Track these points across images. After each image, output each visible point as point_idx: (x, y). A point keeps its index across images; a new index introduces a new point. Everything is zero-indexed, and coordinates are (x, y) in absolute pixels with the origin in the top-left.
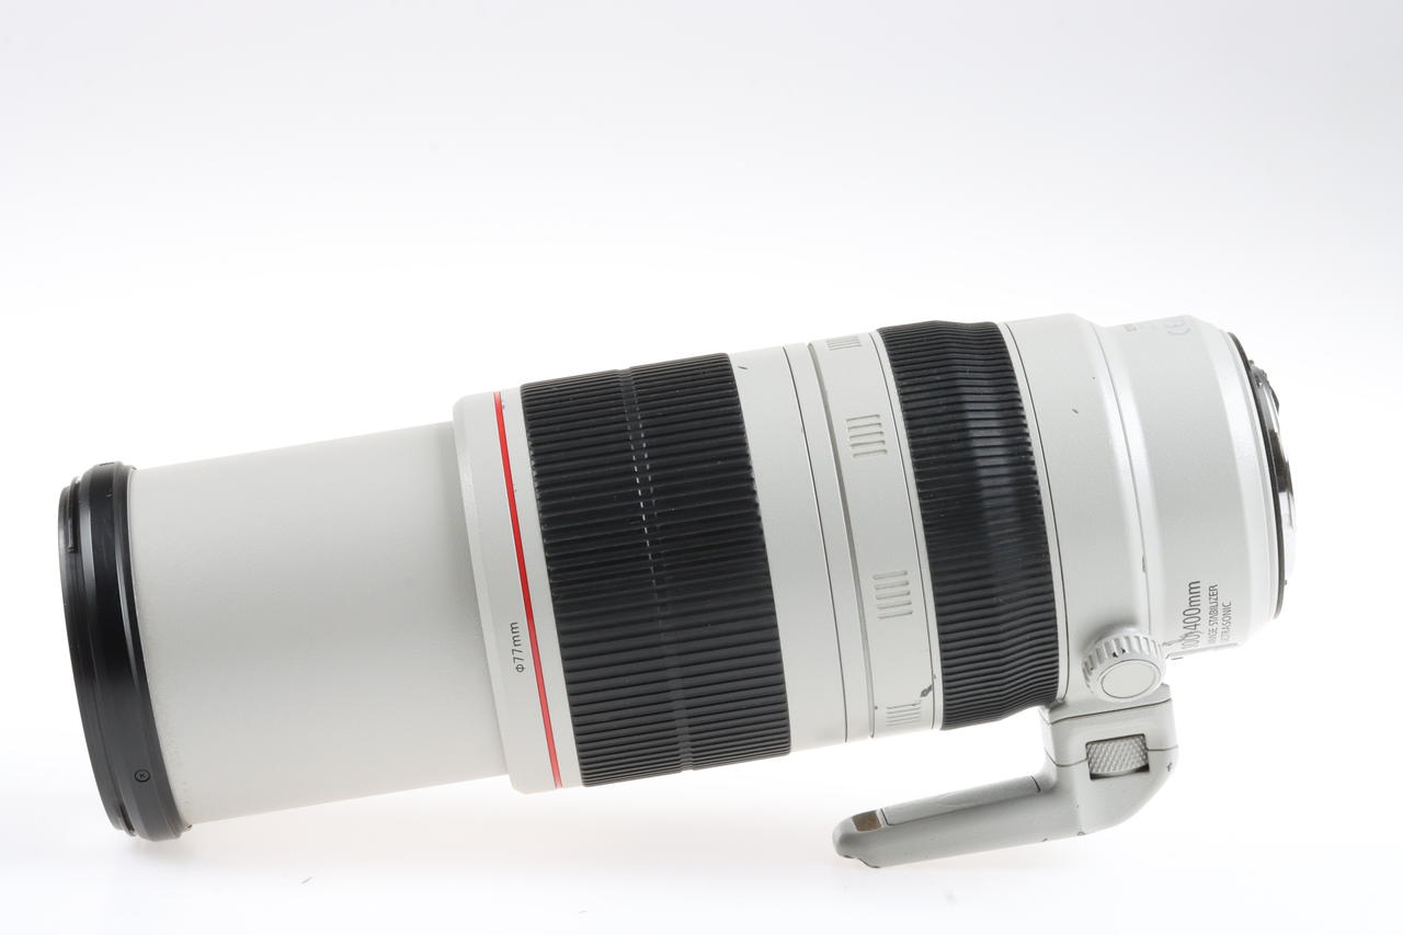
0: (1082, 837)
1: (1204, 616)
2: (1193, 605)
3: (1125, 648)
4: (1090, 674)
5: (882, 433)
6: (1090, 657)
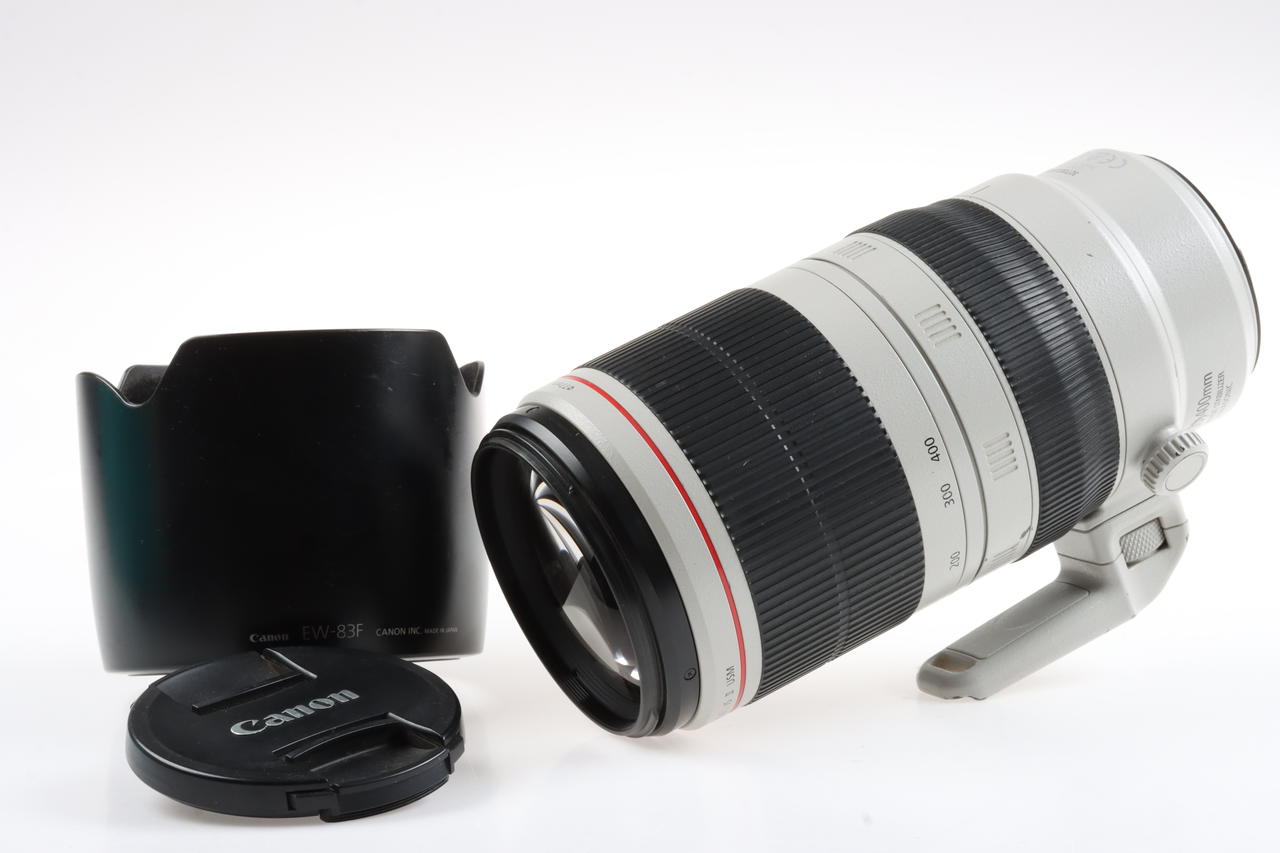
0: (1134, 619)
1: (1212, 401)
2: (1206, 394)
3: (1183, 446)
4: (1156, 477)
5: (949, 319)
6: (1152, 463)
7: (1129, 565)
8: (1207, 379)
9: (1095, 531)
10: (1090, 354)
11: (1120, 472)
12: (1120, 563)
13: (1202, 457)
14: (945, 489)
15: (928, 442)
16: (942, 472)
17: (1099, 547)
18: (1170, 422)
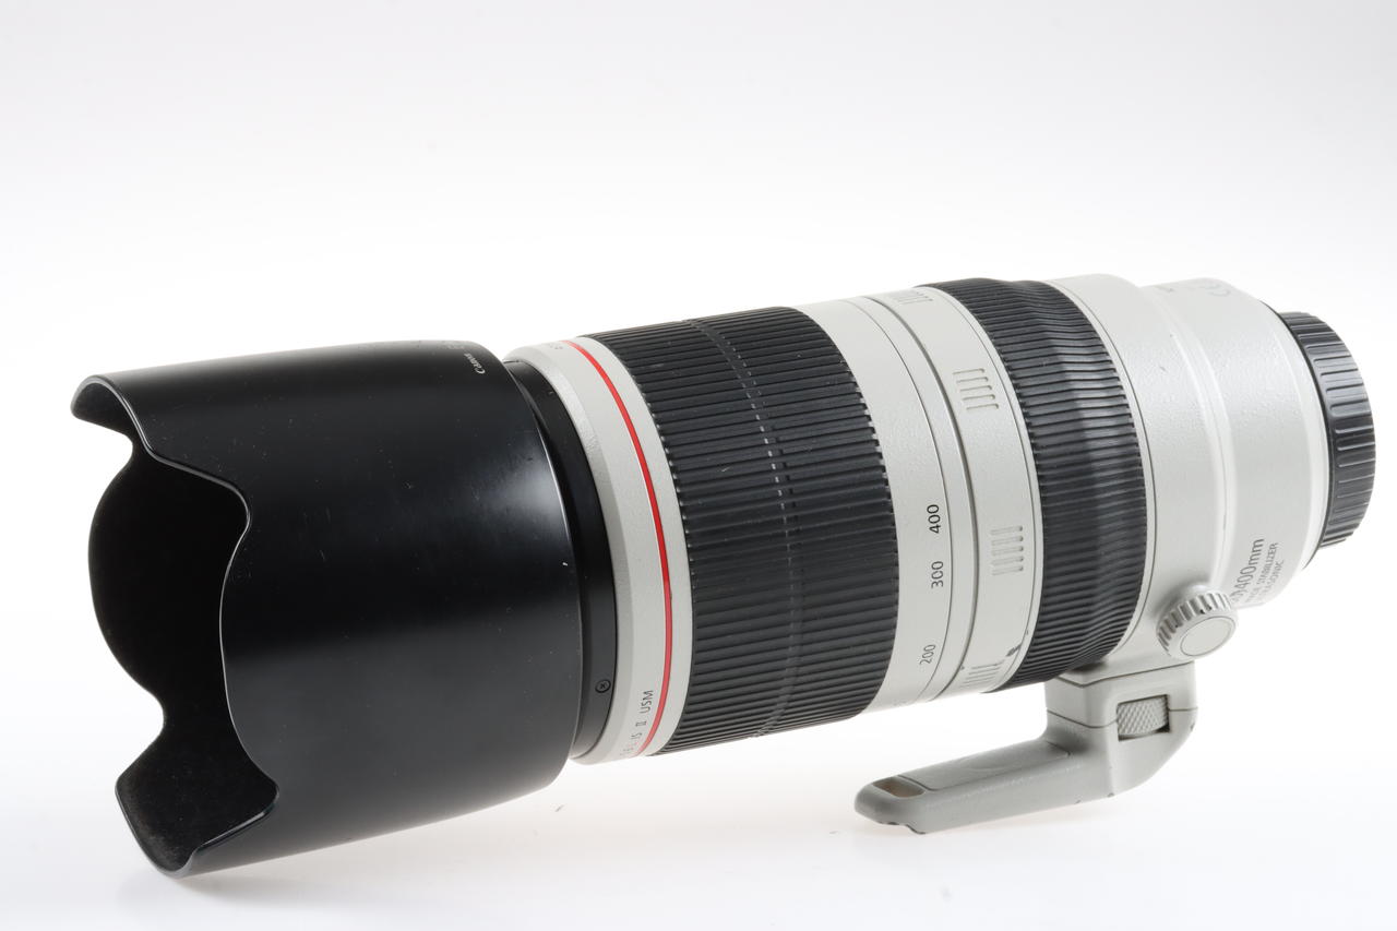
0: (1111, 798)
1: (1257, 574)
2: (1252, 563)
3: (1211, 604)
4: (1173, 631)
5: (990, 387)
6: (1173, 615)
7: (1121, 738)
8: (1257, 545)
9: (1092, 687)
10: (1135, 468)
11: (1133, 622)
12: (1111, 733)
13: (1229, 624)
14: (937, 567)
15: (931, 509)
16: (937, 547)
17: (1093, 707)
18: (1204, 579)
